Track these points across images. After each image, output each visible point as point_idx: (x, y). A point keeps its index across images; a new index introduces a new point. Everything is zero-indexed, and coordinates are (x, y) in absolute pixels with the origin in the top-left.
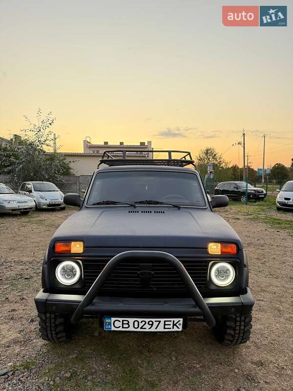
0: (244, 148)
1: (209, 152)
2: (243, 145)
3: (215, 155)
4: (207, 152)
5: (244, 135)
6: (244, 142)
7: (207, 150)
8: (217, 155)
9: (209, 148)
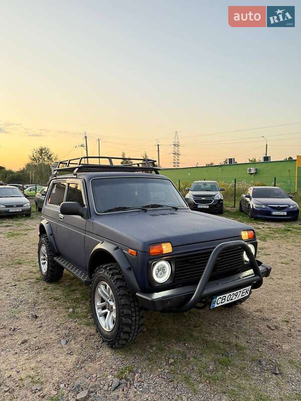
0: (87, 150)
1: (43, 151)
2: (85, 148)
3: (51, 155)
4: (41, 151)
5: (86, 137)
6: (86, 145)
7: (41, 150)
8: (52, 156)
9: (44, 147)
